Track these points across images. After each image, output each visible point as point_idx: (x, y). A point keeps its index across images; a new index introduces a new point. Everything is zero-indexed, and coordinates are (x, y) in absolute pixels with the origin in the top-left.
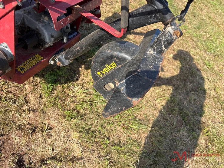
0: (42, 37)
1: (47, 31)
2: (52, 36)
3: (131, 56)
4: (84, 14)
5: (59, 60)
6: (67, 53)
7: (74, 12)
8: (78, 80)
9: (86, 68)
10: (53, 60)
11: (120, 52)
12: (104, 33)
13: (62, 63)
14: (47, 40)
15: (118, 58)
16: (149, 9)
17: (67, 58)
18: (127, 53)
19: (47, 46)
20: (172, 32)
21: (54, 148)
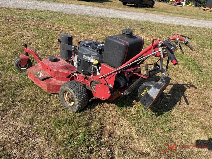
0: (120, 84)
1: (122, 81)
2: (123, 83)
3: (153, 85)
4: (134, 73)
5: (125, 92)
6: (128, 89)
7: (131, 73)
8: (133, 106)
9: (137, 101)
10: (123, 93)
11: (149, 84)
12: (142, 79)
13: (126, 94)
14: (122, 84)
15: (148, 86)
16: (155, 69)
17: (128, 91)
18: (151, 84)
19: (121, 86)
20: (165, 74)
21: (124, 133)
